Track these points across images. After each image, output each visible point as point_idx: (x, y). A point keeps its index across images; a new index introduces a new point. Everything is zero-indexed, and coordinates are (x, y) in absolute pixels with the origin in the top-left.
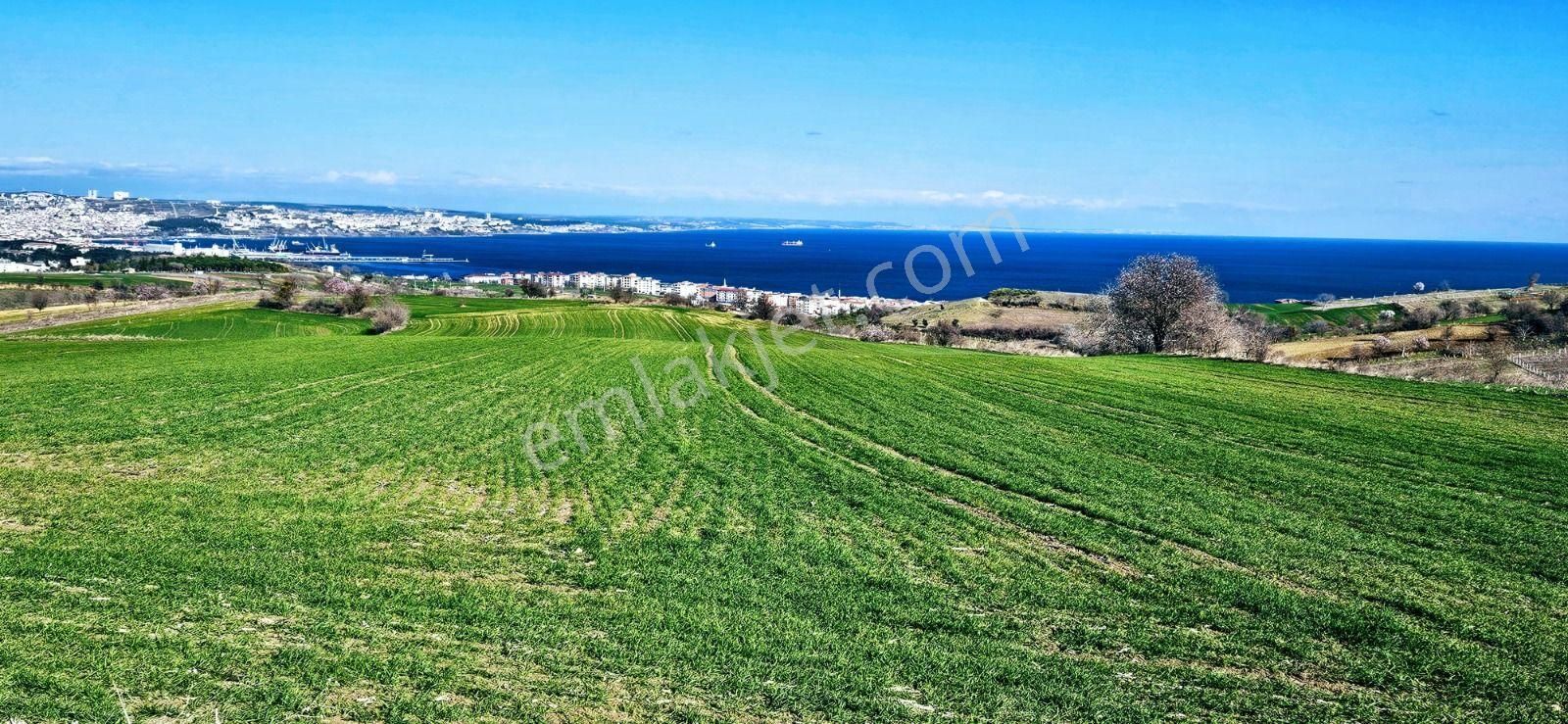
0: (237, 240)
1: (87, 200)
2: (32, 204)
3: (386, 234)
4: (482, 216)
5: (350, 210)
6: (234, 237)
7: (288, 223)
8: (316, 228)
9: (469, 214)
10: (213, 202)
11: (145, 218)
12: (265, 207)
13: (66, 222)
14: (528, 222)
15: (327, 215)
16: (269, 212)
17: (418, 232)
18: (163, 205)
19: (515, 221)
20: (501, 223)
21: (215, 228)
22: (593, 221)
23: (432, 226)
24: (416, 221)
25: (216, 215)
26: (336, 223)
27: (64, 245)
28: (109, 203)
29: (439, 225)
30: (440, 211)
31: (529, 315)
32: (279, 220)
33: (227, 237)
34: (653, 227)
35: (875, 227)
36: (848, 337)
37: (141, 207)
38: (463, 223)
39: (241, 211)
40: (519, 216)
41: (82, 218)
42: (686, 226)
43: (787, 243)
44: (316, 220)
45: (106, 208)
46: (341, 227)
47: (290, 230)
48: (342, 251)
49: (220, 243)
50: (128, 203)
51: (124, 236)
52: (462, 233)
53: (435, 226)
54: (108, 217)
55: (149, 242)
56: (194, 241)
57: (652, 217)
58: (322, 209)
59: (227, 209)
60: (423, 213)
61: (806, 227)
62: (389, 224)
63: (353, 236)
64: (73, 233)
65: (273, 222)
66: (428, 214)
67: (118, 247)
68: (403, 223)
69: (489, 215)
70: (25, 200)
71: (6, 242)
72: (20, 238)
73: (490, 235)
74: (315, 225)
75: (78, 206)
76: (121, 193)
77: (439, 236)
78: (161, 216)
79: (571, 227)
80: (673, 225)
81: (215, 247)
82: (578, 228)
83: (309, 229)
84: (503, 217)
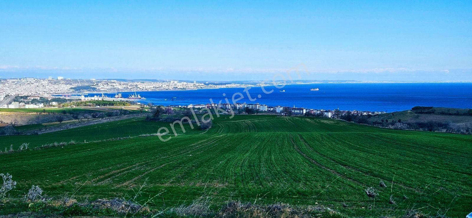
0: (104, 94)
1: (48, 80)
2: (29, 82)
3: (157, 90)
4: (192, 82)
5: (143, 81)
6: (102, 93)
7: (121, 87)
8: (131, 88)
9: (187, 82)
10: (93, 79)
11: (69, 86)
12: (112, 81)
13: (41, 88)
14: (211, 84)
15: (135, 84)
16: (114, 83)
17: (169, 89)
18: (76, 81)
19: (205, 84)
20: (200, 84)
21: (94, 89)
22: (235, 83)
23: (174, 86)
24: (168, 85)
25: (94, 85)
26: (139, 86)
27: (42, 97)
28: (56, 81)
29: (177, 86)
30: (176, 81)
32: (117, 86)
33: (99, 93)
34: (258, 85)
35: (346, 82)
37: (68, 82)
38: (185, 85)
39: (104, 83)
40: (207, 82)
41: (47, 87)
43: (313, 90)
44: (131, 85)
45: (55, 83)
46: (140, 88)
47: (122, 89)
48: (142, 97)
49: (97, 95)
50: (63, 81)
51: (62, 93)
53: (176, 86)
54: (56, 86)
55: (71, 95)
56: (87, 94)
57: (257, 81)
58: (133, 81)
59: (99, 82)
60: (170, 82)
61: (318, 83)
62: (158, 86)
63: (145, 91)
64: (44, 93)
65: (115, 86)
66: (172, 82)
67: (62, 97)
68: (163, 86)
69: (195, 82)
70: (26, 81)
71: (22, 96)
72: (26, 95)
74: (131, 87)
75: (45, 83)
76: (60, 77)
77: (177, 90)
78: (75, 85)
79: (227, 85)
80: (266, 84)
81: (95, 96)
82: (229, 86)
83: (129, 89)
84: (201, 82)
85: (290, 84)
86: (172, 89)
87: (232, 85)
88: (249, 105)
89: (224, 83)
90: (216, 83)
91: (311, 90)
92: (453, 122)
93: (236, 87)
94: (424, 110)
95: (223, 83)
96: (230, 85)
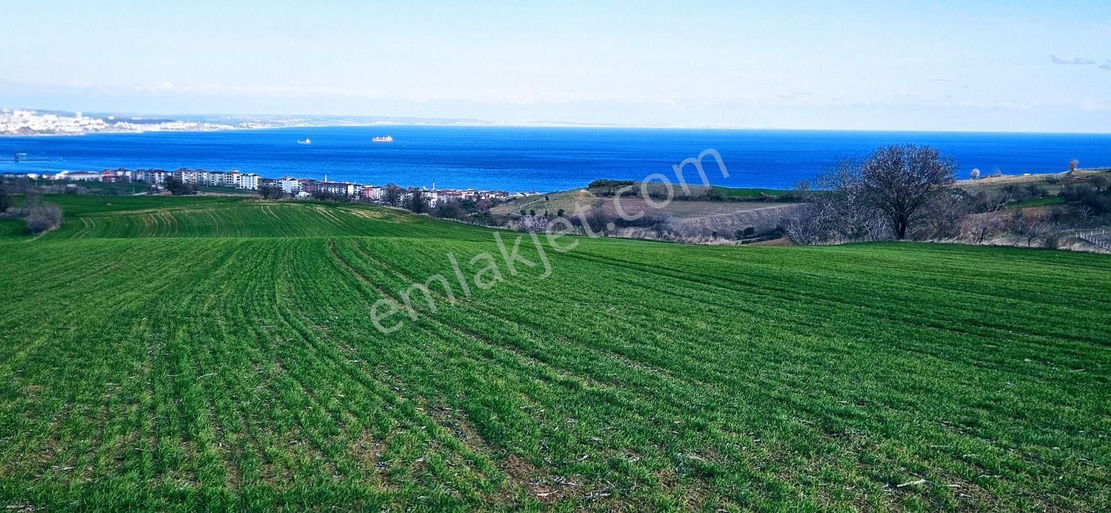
4: (73, 115)
9: (60, 114)
14: (121, 121)
17: (8, 131)
19: (107, 120)
20: (93, 121)
22: (185, 119)
23: (22, 125)
24: (5, 121)
29: (30, 125)
30: (29, 110)
31: (182, 212)
34: (244, 125)
36: (506, 228)
38: (54, 122)
40: (111, 115)
42: (277, 123)
43: (377, 140)
52: (53, 132)
53: (26, 125)
57: (243, 116)
60: (12, 113)
61: (391, 124)
66: (17, 113)
69: (79, 114)
73: (81, 134)
77: (29, 135)
79: (163, 125)
80: (264, 123)
84: (95, 117)
85: (324, 126)
86: (16, 132)
87: (176, 124)
88: (212, 175)
89: (157, 118)
90: (134, 118)
91: (374, 140)
92: (674, 216)
93: (188, 130)
94: (614, 188)
95: (153, 119)
96: (172, 124)
